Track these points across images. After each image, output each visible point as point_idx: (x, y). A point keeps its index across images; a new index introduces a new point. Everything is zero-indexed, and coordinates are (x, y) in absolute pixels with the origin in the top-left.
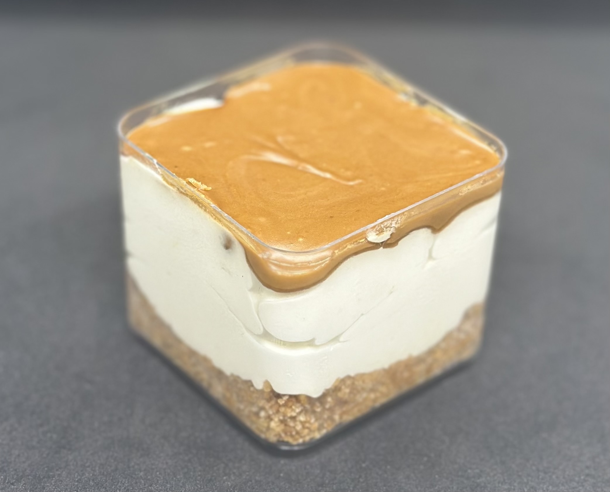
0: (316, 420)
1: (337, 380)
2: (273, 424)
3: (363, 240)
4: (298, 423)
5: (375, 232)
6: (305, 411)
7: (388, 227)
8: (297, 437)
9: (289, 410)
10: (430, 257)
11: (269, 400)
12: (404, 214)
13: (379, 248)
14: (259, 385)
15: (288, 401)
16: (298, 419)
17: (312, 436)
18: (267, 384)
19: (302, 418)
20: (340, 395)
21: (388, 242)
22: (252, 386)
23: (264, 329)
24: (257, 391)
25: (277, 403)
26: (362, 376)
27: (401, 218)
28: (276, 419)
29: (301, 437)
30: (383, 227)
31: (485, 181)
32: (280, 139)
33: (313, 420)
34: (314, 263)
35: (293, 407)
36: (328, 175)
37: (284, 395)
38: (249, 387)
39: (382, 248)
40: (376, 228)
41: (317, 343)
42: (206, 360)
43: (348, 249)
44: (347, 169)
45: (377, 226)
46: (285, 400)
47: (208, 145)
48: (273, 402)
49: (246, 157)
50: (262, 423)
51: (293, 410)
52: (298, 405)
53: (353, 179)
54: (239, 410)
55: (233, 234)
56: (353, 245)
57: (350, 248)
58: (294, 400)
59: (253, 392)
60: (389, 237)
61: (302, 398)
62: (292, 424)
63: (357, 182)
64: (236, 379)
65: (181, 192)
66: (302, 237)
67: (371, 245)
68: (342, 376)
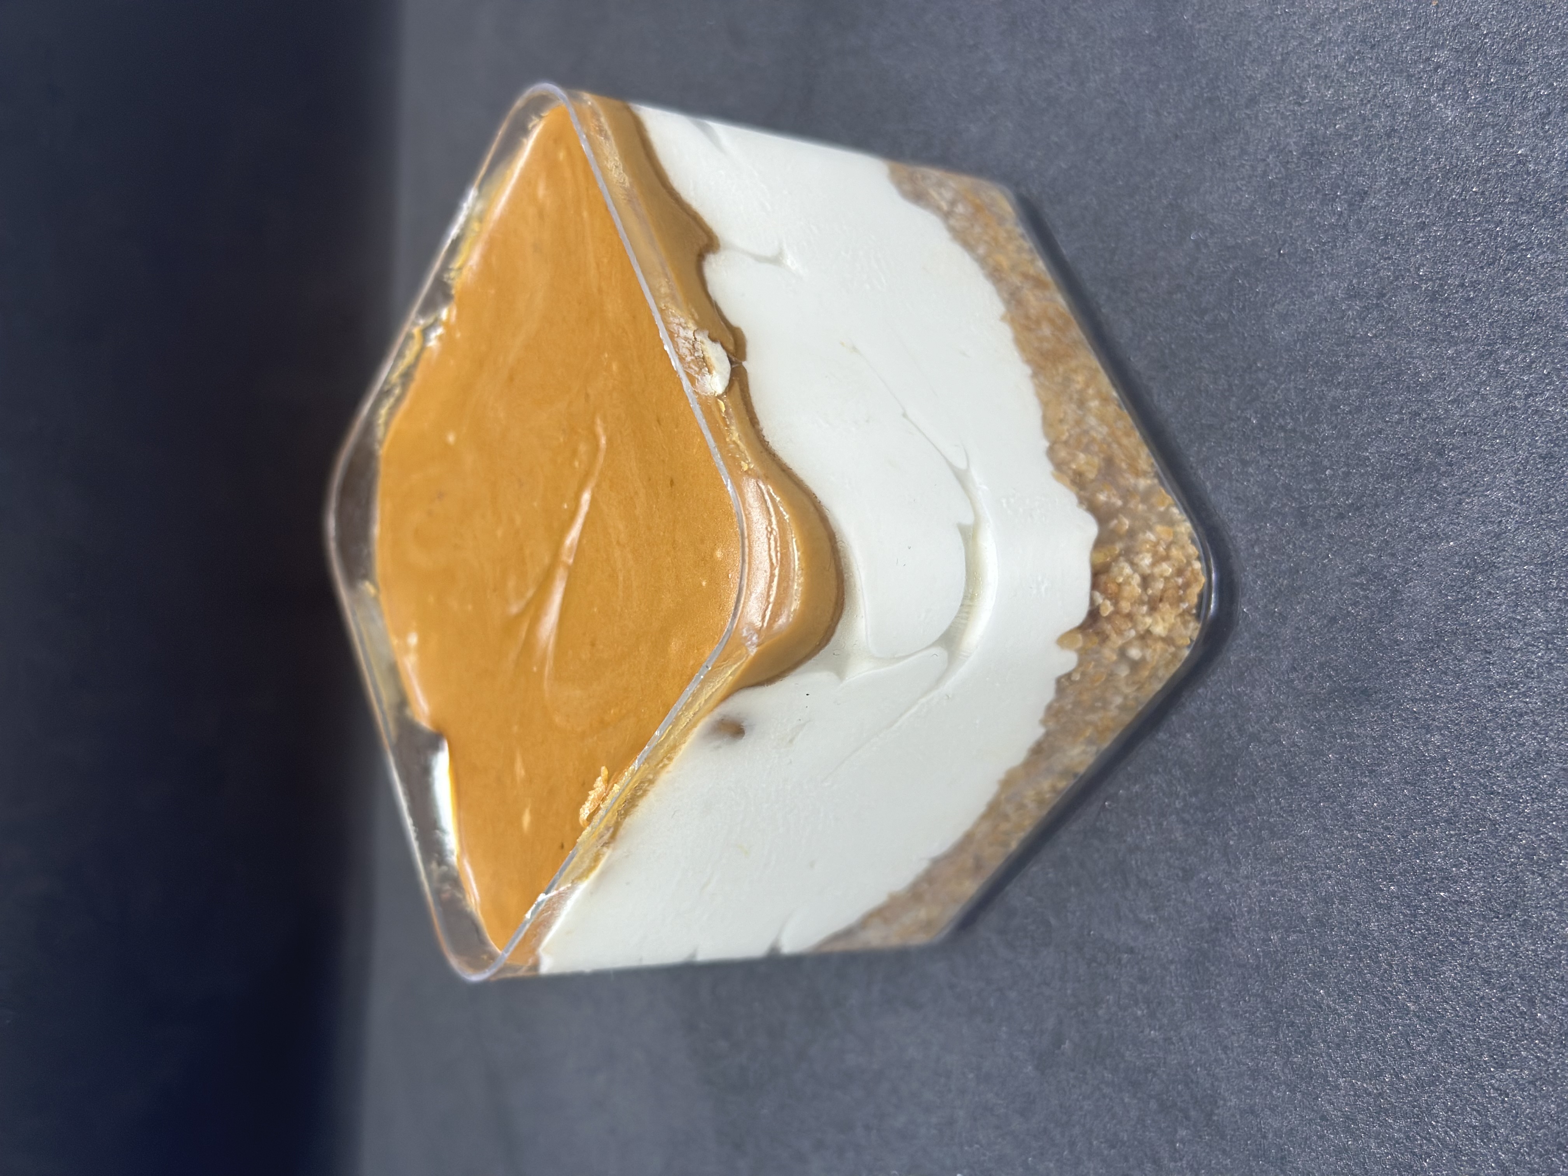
0: (1150, 528)
1: (1058, 478)
2: (1160, 629)
3: (722, 403)
4: (1157, 570)
5: (704, 375)
6: (1129, 554)
7: (693, 345)
8: (1188, 574)
9: (1127, 591)
10: (776, 260)
11: (1104, 638)
12: (664, 308)
13: (745, 370)
14: (1067, 660)
15: (1105, 592)
16: (1148, 571)
17: (1186, 539)
18: (1064, 640)
19: (1146, 561)
20: (1091, 475)
21: (731, 348)
22: (1068, 676)
23: (934, 644)
24: (1080, 664)
25: (1109, 619)
26: (1049, 424)
27: (674, 316)
28: (1148, 620)
29: (1189, 563)
30: (693, 358)
31: (601, 131)
32: (514, 609)
33: (1151, 536)
34: (770, 521)
35: (1121, 580)
36: (586, 497)
37: (1092, 601)
38: (1072, 683)
39: (745, 364)
40: (693, 374)
41: (968, 520)
42: (1009, 782)
43: (740, 439)
44: (574, 453)
45: (689, 371)
46: (1104, 599)
47: (520, 771)
48: (1108, 627)
49: (546, 685)
50: (1155, 653)
51: (1127, 582)
52: (1115, 570)
53: (595, 438)
54: (1122, 708)
55: (703, 716)
56: (733, 428)
57: (739, 436)
58: (1103, 578)
59: (1083, 674)
60: (719, 347)
61: (1101, 558)
62: (1160, 585)
63: (600, 430)
64: (1053, 712)
65: (613, 837)
66: (713, 550)
67: (736, 387)
68: (1049, 467)
